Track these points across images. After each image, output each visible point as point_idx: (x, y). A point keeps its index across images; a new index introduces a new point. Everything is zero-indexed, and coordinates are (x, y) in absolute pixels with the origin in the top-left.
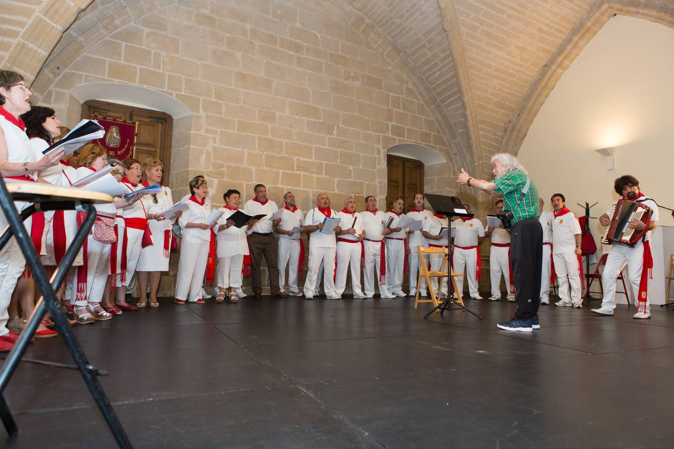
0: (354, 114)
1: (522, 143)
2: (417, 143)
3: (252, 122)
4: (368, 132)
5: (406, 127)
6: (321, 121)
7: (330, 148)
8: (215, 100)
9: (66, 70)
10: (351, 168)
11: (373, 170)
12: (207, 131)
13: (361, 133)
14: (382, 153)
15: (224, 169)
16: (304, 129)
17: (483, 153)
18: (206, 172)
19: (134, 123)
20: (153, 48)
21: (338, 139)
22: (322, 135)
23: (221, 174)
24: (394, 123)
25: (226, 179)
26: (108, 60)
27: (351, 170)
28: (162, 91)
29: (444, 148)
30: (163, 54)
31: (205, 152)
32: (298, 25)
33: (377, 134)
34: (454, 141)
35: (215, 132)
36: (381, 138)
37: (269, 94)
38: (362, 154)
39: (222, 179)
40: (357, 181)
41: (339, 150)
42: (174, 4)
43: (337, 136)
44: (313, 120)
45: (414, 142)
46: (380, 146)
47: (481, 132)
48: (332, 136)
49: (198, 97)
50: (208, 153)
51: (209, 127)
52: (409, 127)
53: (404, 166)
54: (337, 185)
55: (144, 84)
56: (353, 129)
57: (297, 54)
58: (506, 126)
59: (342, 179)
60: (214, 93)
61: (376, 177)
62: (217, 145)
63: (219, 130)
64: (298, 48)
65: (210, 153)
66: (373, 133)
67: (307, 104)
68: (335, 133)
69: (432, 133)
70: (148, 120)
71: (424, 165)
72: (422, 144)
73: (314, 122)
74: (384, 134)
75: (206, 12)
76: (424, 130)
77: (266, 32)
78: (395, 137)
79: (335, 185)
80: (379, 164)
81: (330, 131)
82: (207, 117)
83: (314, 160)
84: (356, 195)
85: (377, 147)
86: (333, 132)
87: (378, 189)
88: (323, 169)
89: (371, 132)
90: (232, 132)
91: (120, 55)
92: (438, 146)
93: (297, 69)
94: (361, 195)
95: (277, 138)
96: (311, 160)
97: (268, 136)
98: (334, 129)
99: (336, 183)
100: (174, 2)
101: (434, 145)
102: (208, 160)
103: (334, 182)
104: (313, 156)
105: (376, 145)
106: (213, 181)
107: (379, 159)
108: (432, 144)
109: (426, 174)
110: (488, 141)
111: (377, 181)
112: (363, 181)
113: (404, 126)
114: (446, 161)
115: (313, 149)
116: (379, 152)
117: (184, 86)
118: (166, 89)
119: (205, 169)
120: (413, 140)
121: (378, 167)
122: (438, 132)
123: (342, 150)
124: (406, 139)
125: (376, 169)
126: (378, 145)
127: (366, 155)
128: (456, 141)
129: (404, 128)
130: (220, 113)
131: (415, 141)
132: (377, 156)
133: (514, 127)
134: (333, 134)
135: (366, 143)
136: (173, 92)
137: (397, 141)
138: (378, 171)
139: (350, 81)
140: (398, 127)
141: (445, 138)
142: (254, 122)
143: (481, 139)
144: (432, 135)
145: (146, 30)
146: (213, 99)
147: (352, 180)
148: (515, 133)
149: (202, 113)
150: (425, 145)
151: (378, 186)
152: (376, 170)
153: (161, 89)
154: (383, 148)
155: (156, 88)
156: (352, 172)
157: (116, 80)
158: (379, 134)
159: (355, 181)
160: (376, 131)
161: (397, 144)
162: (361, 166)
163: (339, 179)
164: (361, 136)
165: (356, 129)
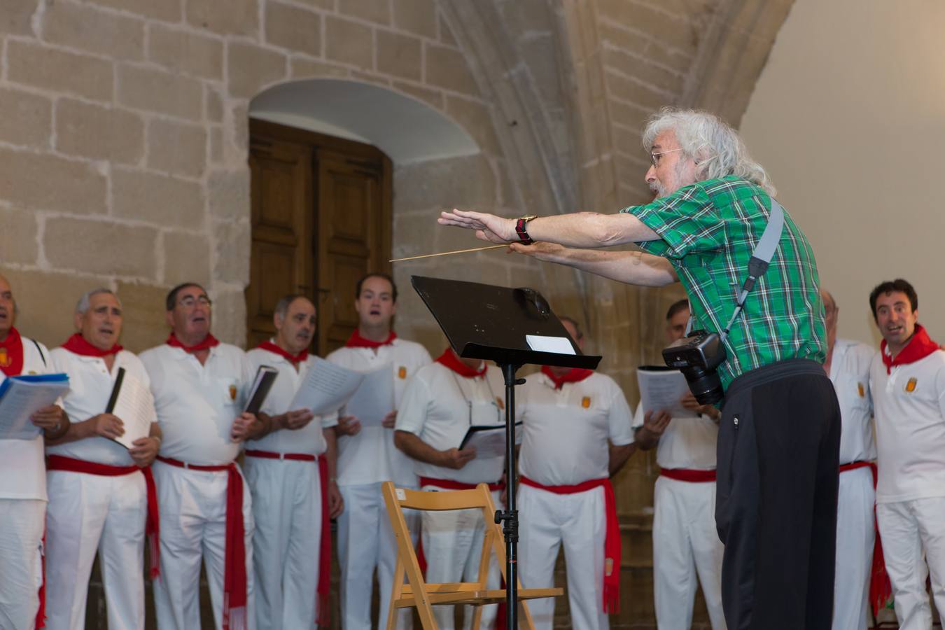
1: (751, 89)
4: (172, 27)
5: (323, 13)
7: (18, 86)
10: (104, 168)
11: (191, 179)
13: (146, 29)
14: (228, 114)
17: (616, 125)
21: (51, 52)
27: (102, 180)
29: (468, 98)
33: (209, 34)
34: (506, 75)
36: (225, 53)
38: (146, 115)
40: (132, 223)
41: (54, 96)
43: (46, 40)
45: (354, 73)
46: (222, 86)
47: (607, 45)
48: (27, 39)
52: (336, 13)
53: (315, 166)
54: (47, 240)
56: (114, 11)
58: (697, 24)
59: (68, 215)
61: (207, 204)
66: (192, 30)
68: (37, 23)
69: (425, 40)
71: (390, 162)
72: (385, 81)
74: (238, 38)
76: (393, 29)
78: (283, 51)
79: (39, 238)
80: (217, 155)
84: (127, 280)
85: (209, 87)
86: (30, 20)
87: (214, 258)
89: (183, 26)
92: (446, 93)
94: (143, 280)
98: (34, 10)
99: (41, 229)
101: (434, 88)
103: (34, 228)
105: (204, 81)
107: (218, 134)
108: (423, 84)
109: (399, 200)
110: (634, 79)
111: (207, 229)
112: (154, 225)
113: (316, 9)
114: (475, 150)
116: (216, 110)
120: (350, 67)
121: (211, 166)
122: (447, 36)
123: (69, 95)
124: (322, 59)
125: (206, 174)
126: (212, 82)
127: (163, 117)
128: (513, 72)
129: (316, 17)
131: (358, 69)
132: (208, 125)
133: (723, 31)
134: (27, 30)
135: (163, 69)
137: (289, 69)
138: (212, 182)
141: (472, 63)
143: (608, 69)
144: (423, 49)
147: (108, 218)
148: (726, 53)
150: (396, 85)
151: (213, 242)
152: (203, 181)
154: (234, 92)
156: (110, 185)
158: (218, 37)
159: (119, 221)
160: (205, 25)
161: (288, 78)
162: (143, 164)
163: (54, 214)
164: (146, 41)
165: (125, 13)
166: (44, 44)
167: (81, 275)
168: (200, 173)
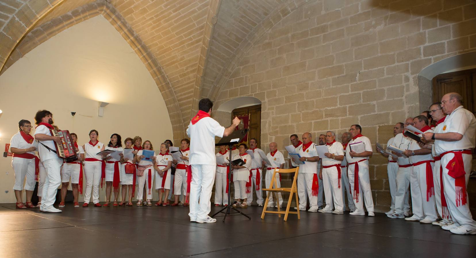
0: (376, 56)
2: (465, 52)
3: (293, 94)
4: (393, 65)
5: (446, 41)
6: (345, 74)
7: (353, 93)
8: (273, 90)
9: (216, 101)
10: (375, 102)
11: (400, 98)
12: (269, 109)
13: (385, 69)
14: (411, 79)
15: (278, 129)
16: (330, 86)
18: (269, 133)
19: (248, 115)
20: (244, 75)
22: (345, 85)
23: (276, 132)
24: (427, 44)
25: (279, 135)
26: (228, 90)
27: (374, 105)
28: (249, 95)
30: (248, 75)
31: (268, 122)
32: (323, 12)
33: (404, 63)
35: (273, 108)
36: (410, 65)
37: (304, 72)
38: (385, 88)
39: (277, 135)
40: (382, 113)
41: (361, 92)
42: (252, 47)
43: (359, 81)
44: (336, 76)
45: (460, 52)
46: (409, 74)
48: (355, 83)
49: (264, 91)
50: (270, 122)
51: (270, 107)
52: (452, 39)
55: (241, 95)
56: (376, 68)
57: (322, 34)
59: (365, 115)
60: (272, 85)
61: (405, 103)
62: (274, 116)
63: (275, 107)
64: (323, 29)
65: (270, 121)
66: (398, 64)
67: (332, 66)
70: (254, 111)
73: (338, 77)
74: (414, 60)
75: (267, 41)
77: (300, 32)
78: (430, 57)
80: (408, 90)
81: (352, 78)
82: (269, 101)
83: (339, 106)
84: (381, 125)
85: (405, 75)
86: (356, 79)
88: (347, 111)
89: (396, 64)
90: (282, 105)
91: (232, 85)
93: (324, 44)
94: (386, 124)
95: (310, 99)
96: (336, 107)
97: (304, 100)
98: (356, 76)
99: (359, 119)
100: (252, 46)
102: (270, 125)
104: (338, 103)
105: (403, 74)
106: (272, 137)
107: (408, 86)
111: (405, 109)
112: (389, 112)
113: (443, 41)
115: (338, 98)
116: (407, 79)
117: (257, 88)
118: (250, 94)
119: (268, 131)
121: (406, 93)
124: (446, 54)
125: (405, 95)
126: (406, 74)
127: (391, 87)
129: (443, 44)
130: (275, 96)
132: (404, 84)
134: (355, 81)
135: (390, 76)
136: (253, 94)
137: (433, 61)
138: (406, 97)
139: (371, 30)
140: (434, 45)
142: (295, 94)
145: (241, 67)
146: (272, 90)
147: (376, 113)
149: (266, 100)
151: (407, 111)
152: (404, 98)
153: (248, 95)
154: (412, 74)
155: (246, 95)
156: (376, 106)
157: (231, 98)
158: (407, 62)
159: (379, 113)
160: (403, 61)
161: (432, 63)
162: (385, 99)
163: (363, 115)
164: (385, 72)
165: (379, 68)
166: (359, 82)
167: (369, 126)
168: (403, 96)
